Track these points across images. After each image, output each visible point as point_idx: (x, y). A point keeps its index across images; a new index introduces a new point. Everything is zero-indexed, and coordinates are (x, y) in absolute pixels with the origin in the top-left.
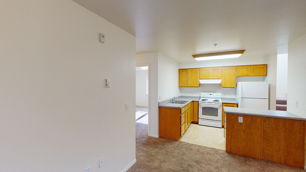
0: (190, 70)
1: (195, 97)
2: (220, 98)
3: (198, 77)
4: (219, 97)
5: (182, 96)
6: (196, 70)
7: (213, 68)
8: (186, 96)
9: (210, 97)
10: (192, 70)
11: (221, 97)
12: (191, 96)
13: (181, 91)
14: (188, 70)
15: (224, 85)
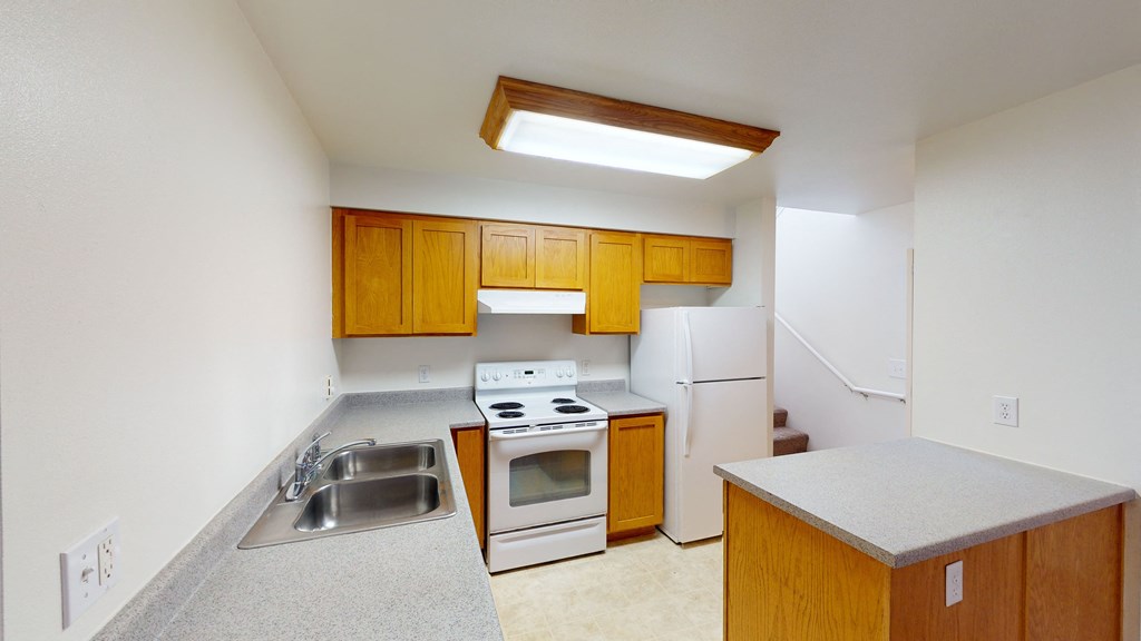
0: (418, 224)
1: (441, 392)
2: (569, 387)
3: (472, 276)
4: (566, 381)
5: (358, 395)
6: (460, 226)
7: (551, 232)
8: (384, 395)
9: (528, 385)
10: (430, 224)
11: (574, 381)
12: (416, 393)
13: (345, 366)
14: (406, 224)
15: (599, 323)
